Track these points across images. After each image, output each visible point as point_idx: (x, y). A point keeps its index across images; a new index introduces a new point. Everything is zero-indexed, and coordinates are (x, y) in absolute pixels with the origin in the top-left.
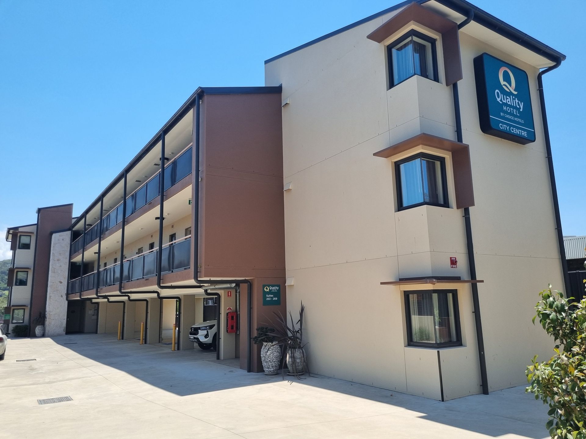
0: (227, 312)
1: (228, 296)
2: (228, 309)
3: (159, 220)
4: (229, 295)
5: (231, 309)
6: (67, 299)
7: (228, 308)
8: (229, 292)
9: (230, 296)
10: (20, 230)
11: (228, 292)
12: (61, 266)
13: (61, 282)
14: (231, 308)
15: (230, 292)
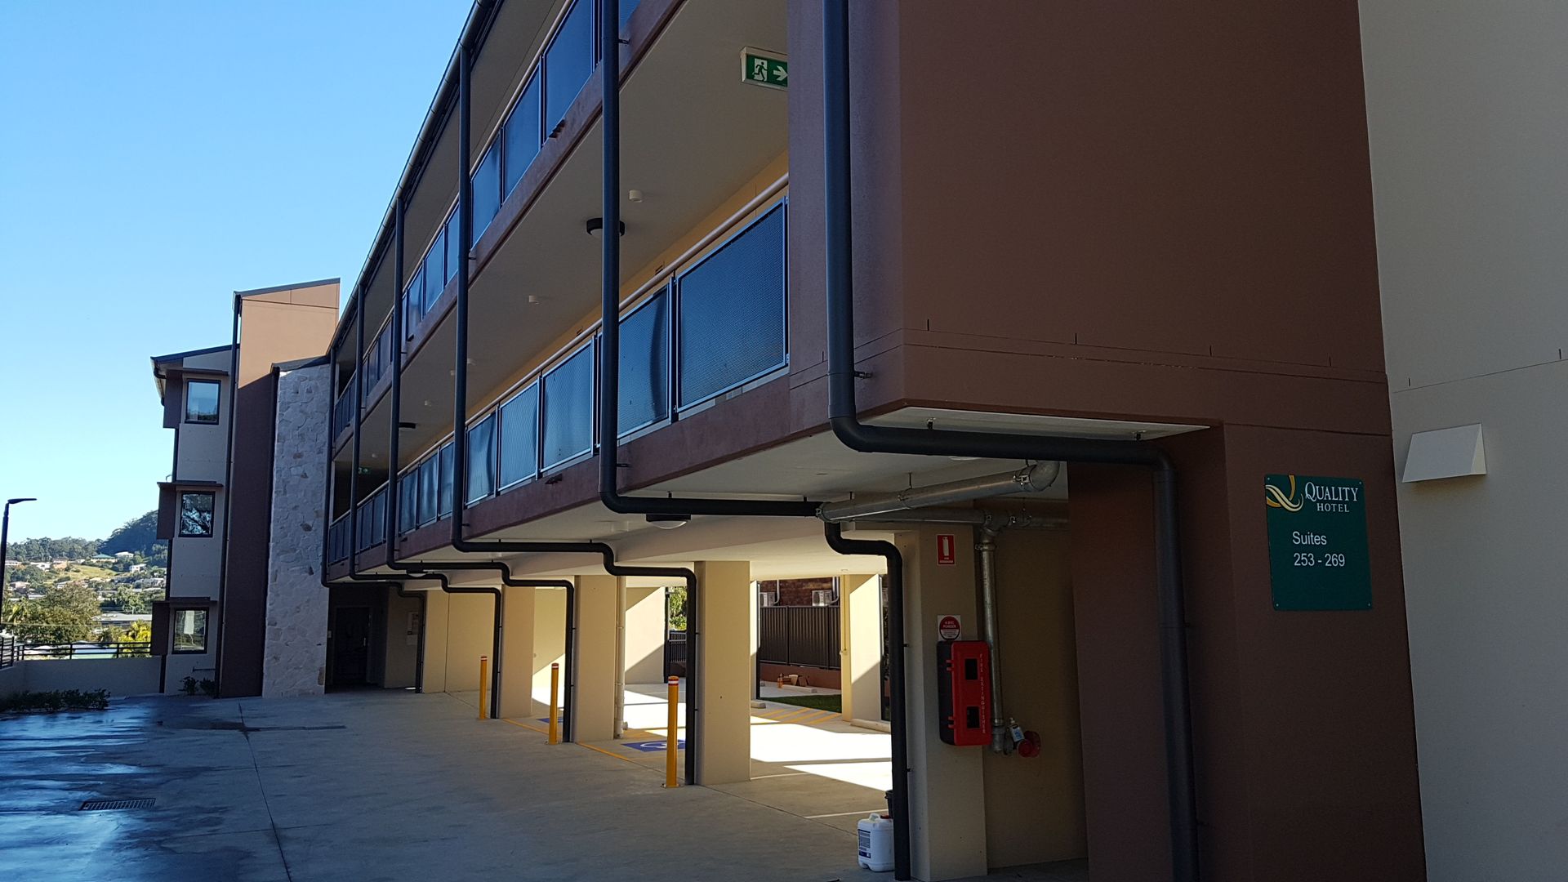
0: (940, 639)
1: (941, 556)
2: (943, 622)
3: (600, 234)
4: (946, 553)
5: (956, 622)
6: (324, 583)
7: (941, 618)
8: (946, 542)
9: (951, 557)
10: (188, 364)
11: (940, 539)
12: (305, 476)
13: (308, 528)
14: (958, 618)
15: (951, 539)
